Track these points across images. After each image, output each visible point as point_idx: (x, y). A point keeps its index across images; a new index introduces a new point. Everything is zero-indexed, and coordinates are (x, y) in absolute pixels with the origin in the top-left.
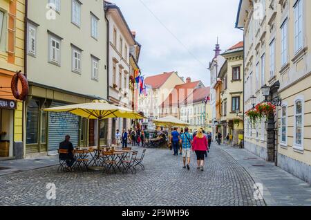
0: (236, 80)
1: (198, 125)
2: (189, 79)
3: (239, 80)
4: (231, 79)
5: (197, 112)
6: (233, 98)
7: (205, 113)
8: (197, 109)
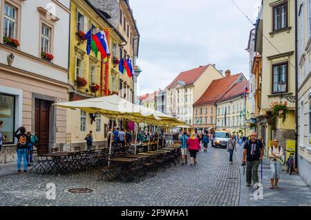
0: (280, 30)
1: (237, 126)
2: (228, 72)
3: (287, 28)
4: (270, 31)
5: (236, 111)
6: (273, 66)
7: (245, 111)
8: (236, 107)
